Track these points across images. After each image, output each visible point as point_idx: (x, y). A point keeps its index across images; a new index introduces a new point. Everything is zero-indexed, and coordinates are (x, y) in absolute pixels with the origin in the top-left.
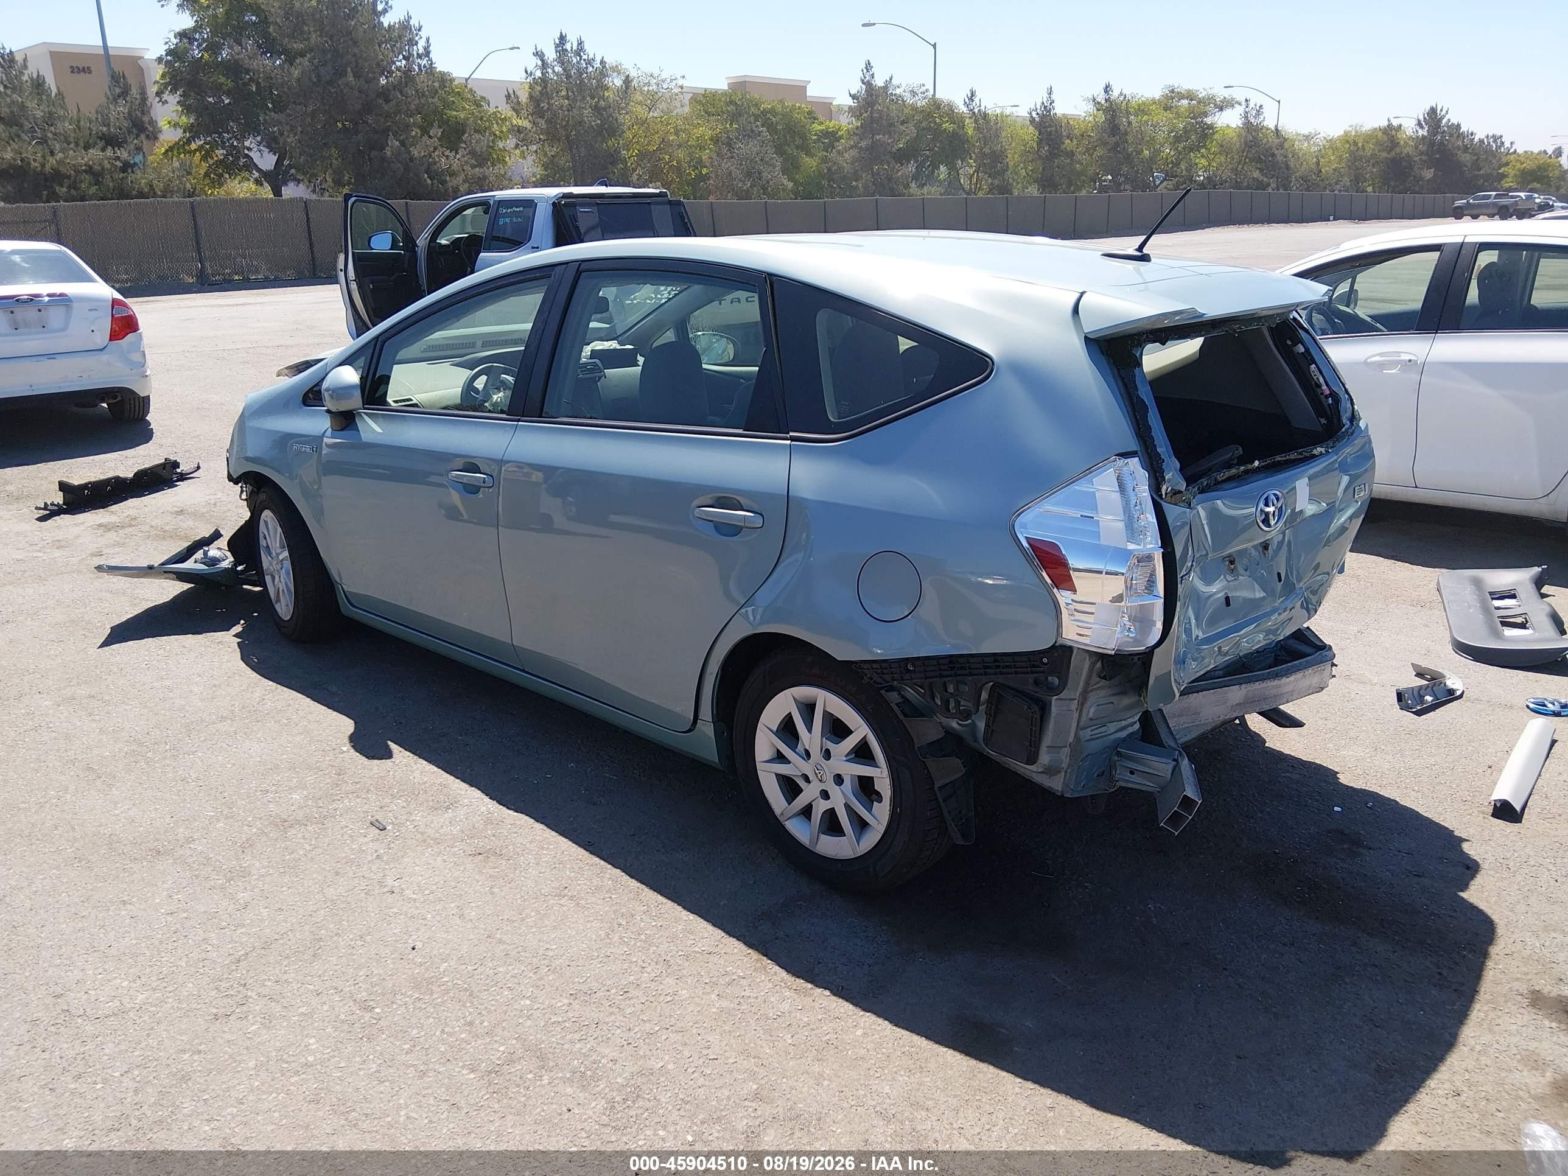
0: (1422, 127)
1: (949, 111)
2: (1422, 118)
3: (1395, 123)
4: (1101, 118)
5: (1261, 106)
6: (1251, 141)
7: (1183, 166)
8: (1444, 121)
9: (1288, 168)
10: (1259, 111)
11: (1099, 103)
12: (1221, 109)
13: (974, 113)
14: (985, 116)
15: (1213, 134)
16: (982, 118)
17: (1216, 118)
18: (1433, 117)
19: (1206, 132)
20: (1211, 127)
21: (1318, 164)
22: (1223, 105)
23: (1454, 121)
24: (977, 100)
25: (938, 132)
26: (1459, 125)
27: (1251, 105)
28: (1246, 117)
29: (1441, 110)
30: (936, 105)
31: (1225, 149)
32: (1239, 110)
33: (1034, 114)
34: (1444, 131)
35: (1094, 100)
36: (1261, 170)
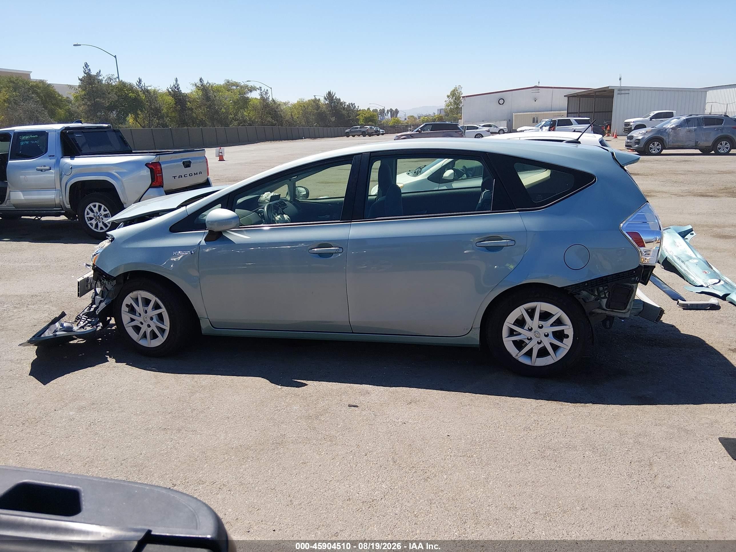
0: (326, 100)
1: (131, 88)
2: (325, 96)
3: (317, 98)
4: (200, 93)
5: (267, 90)
6: (266, 105)
7: (240, 115)
8: (334, 97)
9: (281, 117)
10: (266, 93)
11: (198, 86)
12: (251, 91)
13: (142, 89)
14: (148, 91)
15: (249, 102)
16: (146, 92)
17: (249, 95)
18: (330, 96)
19: (246, 101)
20: (248, 98)
21: (292, 115)
22: (252, 89)
23: (338, 98)
24: (143, 83)
25: (126, 98)
26: (340, 99)
27: (263, 90)
28: (261, 95)
29: (333, 93)
30: (123, 85)
31: (255, 108)
32: (258, 91)
33: (170, 90)
34: (335, 102)
35: (196, 85)
36: (272, 117)
